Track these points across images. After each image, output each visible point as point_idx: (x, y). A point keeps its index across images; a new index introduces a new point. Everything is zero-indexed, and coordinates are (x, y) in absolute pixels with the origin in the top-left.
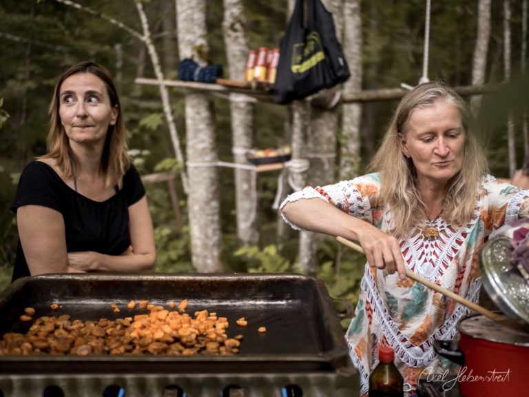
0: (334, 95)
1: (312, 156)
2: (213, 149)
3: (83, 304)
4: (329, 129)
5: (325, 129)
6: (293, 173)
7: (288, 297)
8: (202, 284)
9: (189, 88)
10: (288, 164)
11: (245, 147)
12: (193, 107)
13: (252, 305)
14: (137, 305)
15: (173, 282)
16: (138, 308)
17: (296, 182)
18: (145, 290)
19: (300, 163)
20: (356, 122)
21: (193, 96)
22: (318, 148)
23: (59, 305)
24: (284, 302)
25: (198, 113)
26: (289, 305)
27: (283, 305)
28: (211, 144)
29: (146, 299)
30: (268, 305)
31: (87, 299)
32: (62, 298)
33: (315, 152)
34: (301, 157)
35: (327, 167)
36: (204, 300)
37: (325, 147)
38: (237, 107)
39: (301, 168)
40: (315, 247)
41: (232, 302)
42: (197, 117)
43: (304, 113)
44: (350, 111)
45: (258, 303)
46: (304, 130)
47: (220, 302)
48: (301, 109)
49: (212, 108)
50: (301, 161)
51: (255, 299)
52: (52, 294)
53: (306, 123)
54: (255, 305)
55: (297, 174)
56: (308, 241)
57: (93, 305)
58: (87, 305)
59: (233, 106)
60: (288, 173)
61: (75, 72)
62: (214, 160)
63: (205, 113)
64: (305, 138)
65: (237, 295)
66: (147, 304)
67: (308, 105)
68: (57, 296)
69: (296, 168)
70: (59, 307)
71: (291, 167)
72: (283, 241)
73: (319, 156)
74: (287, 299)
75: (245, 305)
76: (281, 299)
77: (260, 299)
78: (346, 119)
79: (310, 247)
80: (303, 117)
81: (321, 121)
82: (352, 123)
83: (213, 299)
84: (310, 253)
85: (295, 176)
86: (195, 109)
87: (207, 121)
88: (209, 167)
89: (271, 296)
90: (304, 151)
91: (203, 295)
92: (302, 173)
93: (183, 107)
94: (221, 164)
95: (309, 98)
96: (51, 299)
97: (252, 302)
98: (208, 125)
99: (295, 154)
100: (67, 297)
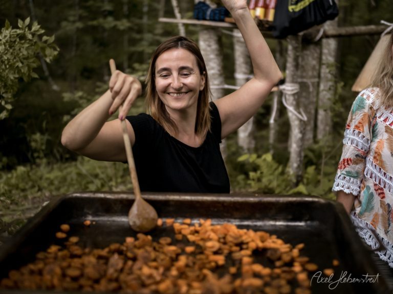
0: (318, 31)
1: (299, 80)
2: (221, 75)
3: (114, 221)
4: (314, 59)
5: (310, 59)
6: (286, 94)
7: (307, 218)
8: (225, 204)
9: (202, 25)
10: (282, 87)
11: (245, 73)
12: (205, 41)
13: (272, 225)
14: (164, 223)
15: (198, 202)
16: (164, 226)
17: (288, 102)
18: (171, 209)
19: (291, 86)
20: (333, 53)
21: (205, 32)
22: (304, 74)
23: (92, 221)
24: (302, 224)
25: (209, 46)
26: (307, 226)
27: (301, 226)
28: (219, 71)
29: (172, 217)
30: (287, 226)
31: (118, 215)
32: (95, 214)
33: (302, 77)
34: (293, 82)
35: (311, 89)
36: (227, 219)
37: (310, 73)
38: (239, 41)
39: (292, 90)
40: (303, 154)
41: (253, 222)
42: (209, 49)
43: (296, 45)
44: (329, 44)
45: (278, 223)
46: (296, 59)
47: (242, 221)
48: (294, 42)
49: (220, 42)
50: (292, 84)
51: (275, 220)
52: (86, 210)
53: (298, 54)
54: (275, 226)
55: (289, 95)
56: (298, 149)
57: (123, 222)
58: (118, 222)
59: (235, 40)
60: (281, 94)
61: (168, 48)
62: (221, 83)
63: (214, 46)
64: (297, 66)
65: (258, 215)
66: (174, 222)
67: (300, 39)
68: (90, 212)
69: (289, 90)
70: (92, 224)
71: (284, 89)
72: (274, 147)
73: (305, 80)
74: (306, 221)
75: (265, 225)
76: (300, 220)
77: (279, 220)
78: (325, 51)
79: (299, 154)
80: (295, 49)
81: (308, 52)
82: (330, 54)
83: (235, 218)
84: (298, 159)
85: (287, 97)
86: (207, 43)
87: (216, 52)
88: (217, 89)
89: (290, 217)
90: (295, 77)
91: (225, 214)
92: (294, 95)
93: (197, 41)
94: (227, 86)
95: (301, 34)
96: (85, 215)
97: (272, 223)
98: (217, 55)
99: (288, 79)
100: (100, 213)
